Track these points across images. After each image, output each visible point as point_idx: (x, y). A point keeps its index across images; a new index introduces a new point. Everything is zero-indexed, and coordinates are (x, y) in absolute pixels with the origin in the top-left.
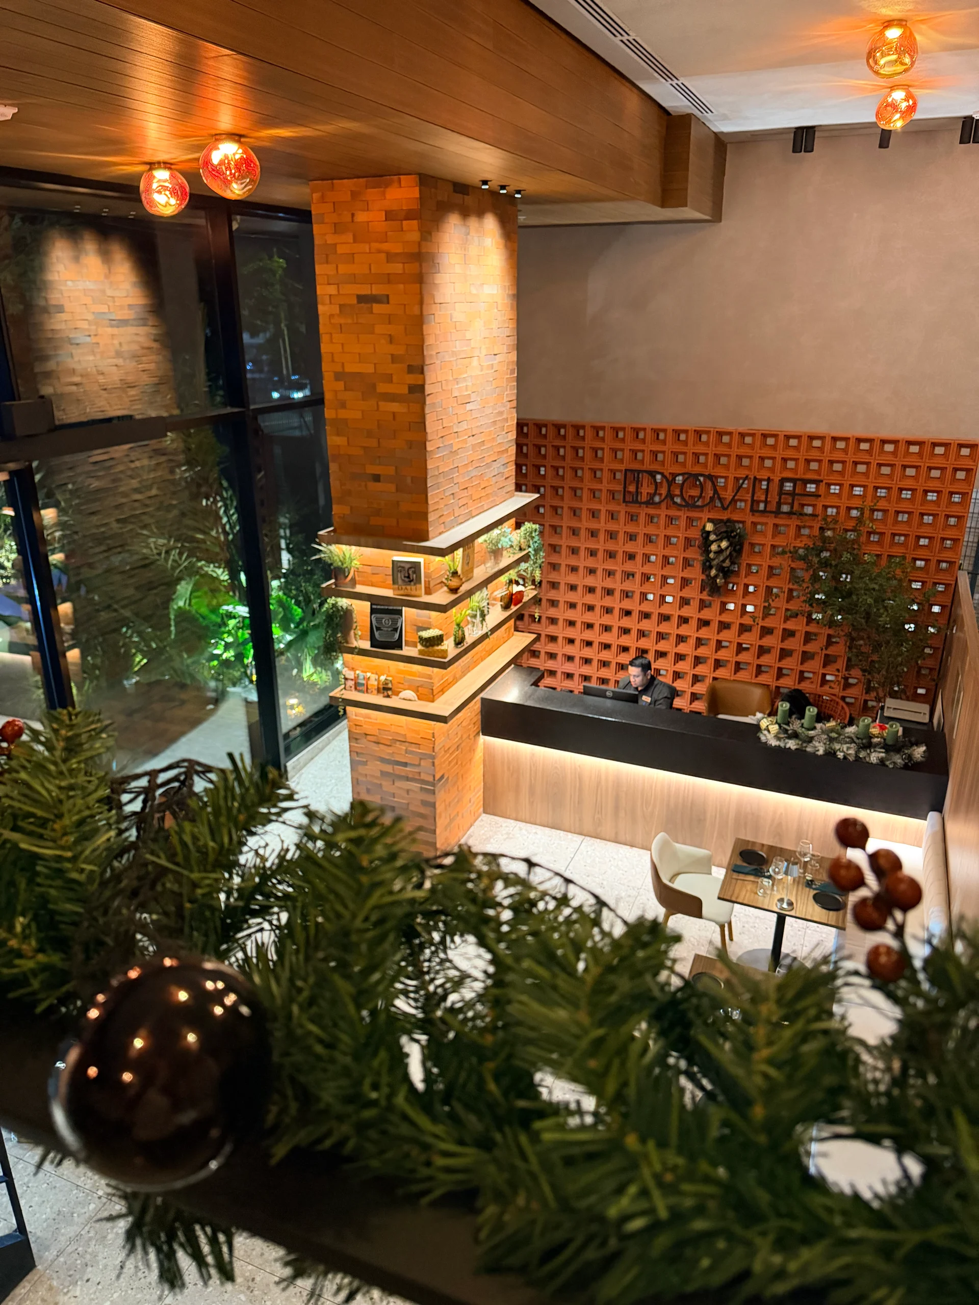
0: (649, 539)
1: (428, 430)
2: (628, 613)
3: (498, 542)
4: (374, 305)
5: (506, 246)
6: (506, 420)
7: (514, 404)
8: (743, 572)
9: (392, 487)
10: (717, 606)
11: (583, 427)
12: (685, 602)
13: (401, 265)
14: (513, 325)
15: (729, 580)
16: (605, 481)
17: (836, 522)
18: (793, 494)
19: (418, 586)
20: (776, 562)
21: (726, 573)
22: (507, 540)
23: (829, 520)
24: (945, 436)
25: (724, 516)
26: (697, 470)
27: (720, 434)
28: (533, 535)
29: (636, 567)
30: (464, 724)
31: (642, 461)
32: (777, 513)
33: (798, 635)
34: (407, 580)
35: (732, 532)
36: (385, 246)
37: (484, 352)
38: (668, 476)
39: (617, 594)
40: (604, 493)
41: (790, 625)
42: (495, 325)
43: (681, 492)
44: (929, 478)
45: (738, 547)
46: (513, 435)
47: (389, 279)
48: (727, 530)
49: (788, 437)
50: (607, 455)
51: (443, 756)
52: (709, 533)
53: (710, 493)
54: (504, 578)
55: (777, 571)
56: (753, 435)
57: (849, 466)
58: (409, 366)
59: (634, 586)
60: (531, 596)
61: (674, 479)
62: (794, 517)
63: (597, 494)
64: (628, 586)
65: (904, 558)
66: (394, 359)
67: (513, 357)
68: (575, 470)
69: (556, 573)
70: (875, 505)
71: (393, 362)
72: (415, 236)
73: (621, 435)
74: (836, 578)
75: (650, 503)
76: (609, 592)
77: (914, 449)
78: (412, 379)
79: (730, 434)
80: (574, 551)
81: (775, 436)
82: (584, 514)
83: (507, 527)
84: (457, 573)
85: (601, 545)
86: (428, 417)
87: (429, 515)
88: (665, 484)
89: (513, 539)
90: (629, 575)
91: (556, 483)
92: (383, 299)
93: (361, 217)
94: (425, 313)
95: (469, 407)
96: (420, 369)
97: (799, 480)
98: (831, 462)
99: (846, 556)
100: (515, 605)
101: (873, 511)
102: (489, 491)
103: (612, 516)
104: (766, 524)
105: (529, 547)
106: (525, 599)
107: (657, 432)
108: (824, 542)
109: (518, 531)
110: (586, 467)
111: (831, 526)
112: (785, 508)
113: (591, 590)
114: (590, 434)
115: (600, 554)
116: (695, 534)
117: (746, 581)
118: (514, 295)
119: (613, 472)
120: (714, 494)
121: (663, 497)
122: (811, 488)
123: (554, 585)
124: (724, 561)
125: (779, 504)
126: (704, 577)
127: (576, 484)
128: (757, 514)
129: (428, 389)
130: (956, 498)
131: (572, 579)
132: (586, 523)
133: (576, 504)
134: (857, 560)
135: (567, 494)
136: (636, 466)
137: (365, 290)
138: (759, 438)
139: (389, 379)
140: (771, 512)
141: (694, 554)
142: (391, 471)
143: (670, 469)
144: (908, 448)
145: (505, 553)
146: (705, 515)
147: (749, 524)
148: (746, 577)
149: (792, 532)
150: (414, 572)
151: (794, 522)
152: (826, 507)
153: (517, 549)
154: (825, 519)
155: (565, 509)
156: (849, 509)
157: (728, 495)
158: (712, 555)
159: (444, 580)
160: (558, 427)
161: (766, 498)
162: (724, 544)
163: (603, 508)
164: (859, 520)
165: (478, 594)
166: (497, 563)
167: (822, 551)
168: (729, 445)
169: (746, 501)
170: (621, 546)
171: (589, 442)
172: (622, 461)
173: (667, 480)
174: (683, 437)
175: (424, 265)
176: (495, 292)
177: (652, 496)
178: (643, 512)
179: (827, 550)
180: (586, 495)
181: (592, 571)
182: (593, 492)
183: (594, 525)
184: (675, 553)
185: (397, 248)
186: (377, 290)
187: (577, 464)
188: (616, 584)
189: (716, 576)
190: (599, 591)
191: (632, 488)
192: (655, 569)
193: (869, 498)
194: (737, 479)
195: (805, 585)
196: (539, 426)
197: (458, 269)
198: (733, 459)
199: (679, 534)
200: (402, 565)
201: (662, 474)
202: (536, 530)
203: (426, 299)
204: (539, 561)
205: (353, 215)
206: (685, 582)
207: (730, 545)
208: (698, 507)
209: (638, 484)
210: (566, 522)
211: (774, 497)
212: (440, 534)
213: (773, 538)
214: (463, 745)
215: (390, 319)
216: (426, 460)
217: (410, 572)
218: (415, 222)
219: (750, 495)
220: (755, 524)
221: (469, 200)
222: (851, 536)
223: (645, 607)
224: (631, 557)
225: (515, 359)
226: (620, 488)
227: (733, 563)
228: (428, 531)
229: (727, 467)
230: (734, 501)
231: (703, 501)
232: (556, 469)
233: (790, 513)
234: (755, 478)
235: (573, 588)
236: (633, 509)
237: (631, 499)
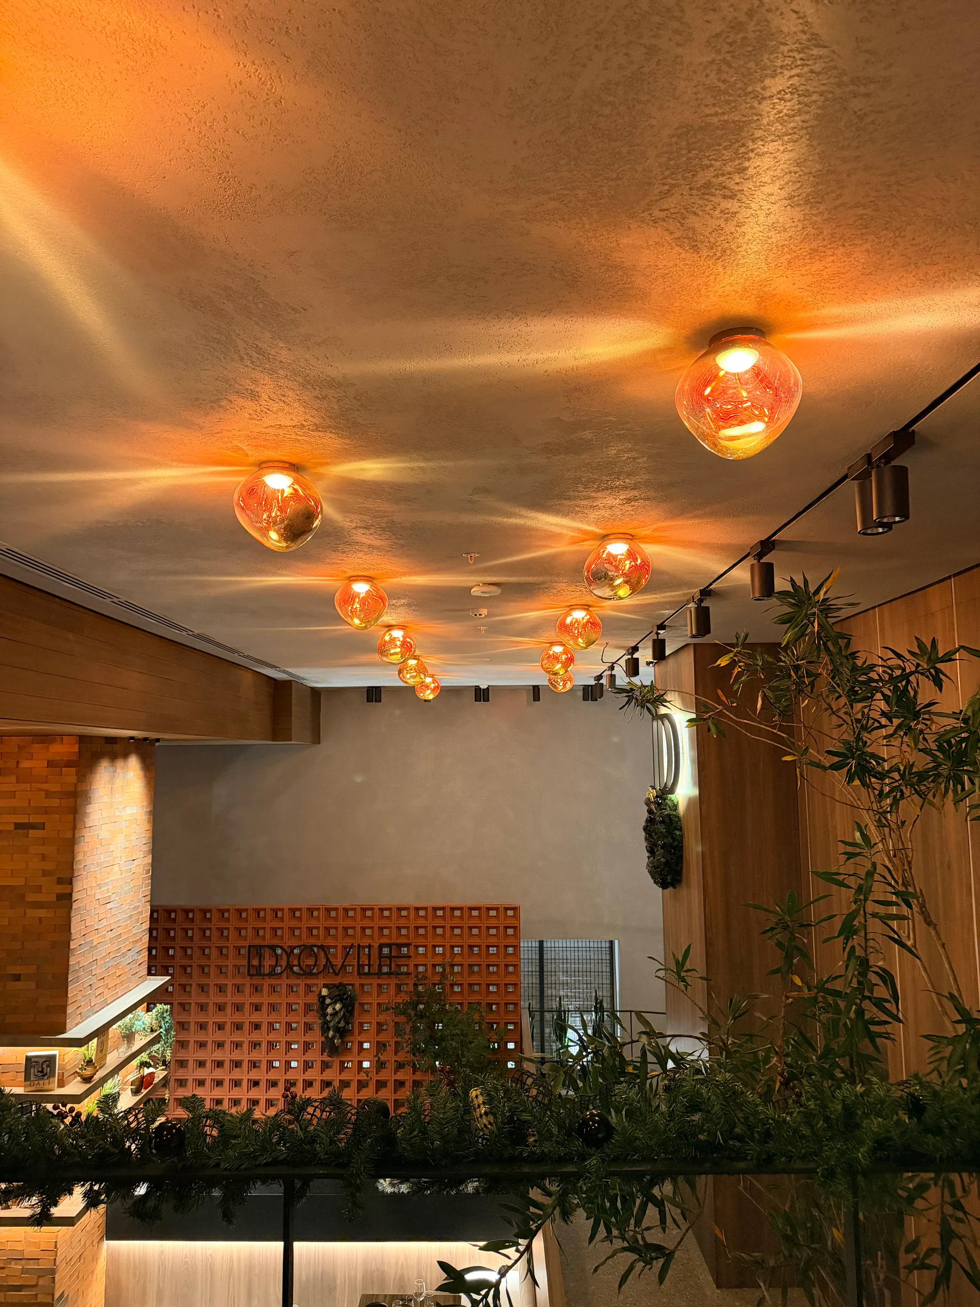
0: (273, 1007)
1: (73, 931)
2: (256, 1083)
3: (132, 1027)
4: (31, 831)
5: (145, 776)
6: (141, 913)
7: (148, 898)
8: (356, 1031)
9: (33, 985)
10: (336, 1066)
11: (210, 911)
12: (307, 1066)
13: (58, 800)
14: (149, 834)
15: (346, 1039)
16: (231, 956)
17: (426, 978)
18: (390, 957)
19: (51, 1079)
20: (382, 1018)
21: (342, 1033)
22: (140, 1023)
23: (420, 977)
24: (494, 902)
25: (336, 981)
26: (311, 941)
27: (328, 910)
28: (165, 1015)
29: (261, 1036)
30: (88, 1228)
31: (264, 937)
32: (379, 974)
33: (407, 1084)
34: (40, 1074)
35: (344, 995)
36: (45, 786)
37: (124, 859)
38: (286, 948)
39: (245, 1065)
40: (230, 968)
41: (400, 1076)
42: (133, 838)
43: (299, 962)
44: (489, 935)
45: (350, 1008)
46: (146, 926)
47: (46, 811)
48: (341, 994)
49: (382, 910)
50: (233, 934)
51: (64, 1269)
52: (324, 997)
53: (324, 961)
54: (135, 1062)
55: (385, 1027)
56: (354, 909)
57: (430, 929)
58: (58, 878)
59: (259, 1055)
60: (161, 1077)
61: (292, 951)
62: (392, 976)
63: (224, 970)
64: (255, 1056)
65: (480, 1004)
66: (45, 873)
67: (149, 860)
68: (203, 949)
69: (184, 1050)
70: (452, 961)
71: (43, 876)
72: (73, 779)
73: (244, 915)
74: (431, 1027)
75: (272, 974)
76: (237, 1064)
77: (475, 913)
78: (60, 889)
79: (336, 909)
80: (202, 1026)
81: (372, 909)
82: (212, 990)
83: (140, 1011)
84: (92, 1061)
85: (228, 1017)
86: (73, 919)
87: (68, 1008)
88: (285, 957)
89: (146, 1022)
90: (255, 1045)
91: (185, 962)
92: (42, 826)
93: (25, 764)
94: (76, 836)
95: (109, 906)
96: (69, 881)
97: (394, 944)
98: (417, 928)
99: (436, 1007)
100: (146, 1088)
101: (452, 966)
102: (123, 978)
103: (238, 989)
104: (371, 984)
105: (161, 1027)
106: (156, 1080)
107: (275, 911)
108: (418, 997)
109: (150, 1013)
110: (213, 946)
111: (422, 982)
112: (385, 969)
113: (220, 1064)
114: (216, 916)
115: (228, 1027)
116: (313, 999)
117: (360, 1039)
118: (151, 811)
119: (238, 949)
120: (327, 962)
121: (283, 968)
122: (404, 950)
123: (182, 1064)
124: (339, 1022)
125: (380, 967)
126: (323, 1039)
127: (204, 962)
128: (363, 976)
129: (75, 897)
130: (510, 950)
131: (201, 1055)
132: (213, 998)
133: (204, 981)
134: (443, 1011)
135: (196, 972)
136: (258, 942)
137: (24, 819)
138: (359, 911)
139: (38, 889)
140: (375, 974)
141: (314, 1019)
142: (32, 969)
143: (289, 942)
144: (471, 913)
145: (137, 1035)
146: (321, 981)
147: (357, 985)
148: (359, 1035)
149: (393, 990)
150: (48, 1066)
151: (393, 981)
152: (416, 966)
153: (149, 1031)
154: (416, 977)
155: (194, 986)
156: (434, 966)
157: (338, 962)
158: (328, 1018)
159: (78, 1070)
160: (187, 911)
161: (369, 961)
162: (338, 1006)
163: (229, 982)
164: (443, 974)
165: (110, 1081)
166: (129, 1047)
167: (417, 1005)
168: (336, 919)
169: (353, 966)
170: (248, 1017)
171: (216, 923)
172: (245, 938)
173: (286, 952)
174: (297, 914)
175: (78, 800)
176: (135, 811)
177: (273, 968)
178: (266, 983)
179: (422, 1003)
180: (213, 971)
181: (220, 1045)
182: (220, 968)
183: (221, 1000)
184: (297, 1019)
185: (54, 787)
186: (33, 819)
187: (204, 943)
188: (243, 1055)
189: (334, 1037)
190: (227, 1065)
191: (255, 962)
192: (279, 1037)
193: (448, 955)
194: (344, 947)
195: (407, 1037)
196: (169, 911)
197: (106, 799)
198: (340, 930)
199: (300, 1002)
200: (36, 1060)
201: (282, 948)
202: (167, 1011)
203: (78, 826)
204: (170, 1041)
205: (18, 762)
206: (307, 1046)
207: (343, 1007)
208: (315, 974)
209: (261, 957)
210: (195, 997)
211: (375, 961)
212: (77, 1025)
213: (378, 997)
214: (85, 1253)
215: (44, 842)
216: (69, 957)
217: (44, 1066)
218: (74, 769)
219: (356, 960)
220: (362, 985)
221: (116, 747)
222: (438, 989)
223: (272, 1076)
224: (257, 1026)
225: (150, 861)
226: (245, 962)
227: (347, 1023)
228: (65, 1023)
229: (335, 937)
230: (343, 966)
231: (318, 970)
232: (185, 949)
233: (389, 974)
234: (359, 945)
235: (201, 1064)
236: (257, 981)
237: (255, 972)
